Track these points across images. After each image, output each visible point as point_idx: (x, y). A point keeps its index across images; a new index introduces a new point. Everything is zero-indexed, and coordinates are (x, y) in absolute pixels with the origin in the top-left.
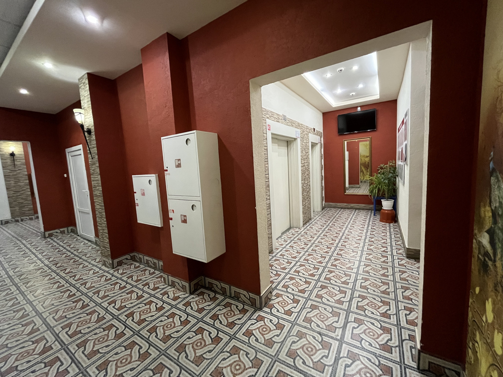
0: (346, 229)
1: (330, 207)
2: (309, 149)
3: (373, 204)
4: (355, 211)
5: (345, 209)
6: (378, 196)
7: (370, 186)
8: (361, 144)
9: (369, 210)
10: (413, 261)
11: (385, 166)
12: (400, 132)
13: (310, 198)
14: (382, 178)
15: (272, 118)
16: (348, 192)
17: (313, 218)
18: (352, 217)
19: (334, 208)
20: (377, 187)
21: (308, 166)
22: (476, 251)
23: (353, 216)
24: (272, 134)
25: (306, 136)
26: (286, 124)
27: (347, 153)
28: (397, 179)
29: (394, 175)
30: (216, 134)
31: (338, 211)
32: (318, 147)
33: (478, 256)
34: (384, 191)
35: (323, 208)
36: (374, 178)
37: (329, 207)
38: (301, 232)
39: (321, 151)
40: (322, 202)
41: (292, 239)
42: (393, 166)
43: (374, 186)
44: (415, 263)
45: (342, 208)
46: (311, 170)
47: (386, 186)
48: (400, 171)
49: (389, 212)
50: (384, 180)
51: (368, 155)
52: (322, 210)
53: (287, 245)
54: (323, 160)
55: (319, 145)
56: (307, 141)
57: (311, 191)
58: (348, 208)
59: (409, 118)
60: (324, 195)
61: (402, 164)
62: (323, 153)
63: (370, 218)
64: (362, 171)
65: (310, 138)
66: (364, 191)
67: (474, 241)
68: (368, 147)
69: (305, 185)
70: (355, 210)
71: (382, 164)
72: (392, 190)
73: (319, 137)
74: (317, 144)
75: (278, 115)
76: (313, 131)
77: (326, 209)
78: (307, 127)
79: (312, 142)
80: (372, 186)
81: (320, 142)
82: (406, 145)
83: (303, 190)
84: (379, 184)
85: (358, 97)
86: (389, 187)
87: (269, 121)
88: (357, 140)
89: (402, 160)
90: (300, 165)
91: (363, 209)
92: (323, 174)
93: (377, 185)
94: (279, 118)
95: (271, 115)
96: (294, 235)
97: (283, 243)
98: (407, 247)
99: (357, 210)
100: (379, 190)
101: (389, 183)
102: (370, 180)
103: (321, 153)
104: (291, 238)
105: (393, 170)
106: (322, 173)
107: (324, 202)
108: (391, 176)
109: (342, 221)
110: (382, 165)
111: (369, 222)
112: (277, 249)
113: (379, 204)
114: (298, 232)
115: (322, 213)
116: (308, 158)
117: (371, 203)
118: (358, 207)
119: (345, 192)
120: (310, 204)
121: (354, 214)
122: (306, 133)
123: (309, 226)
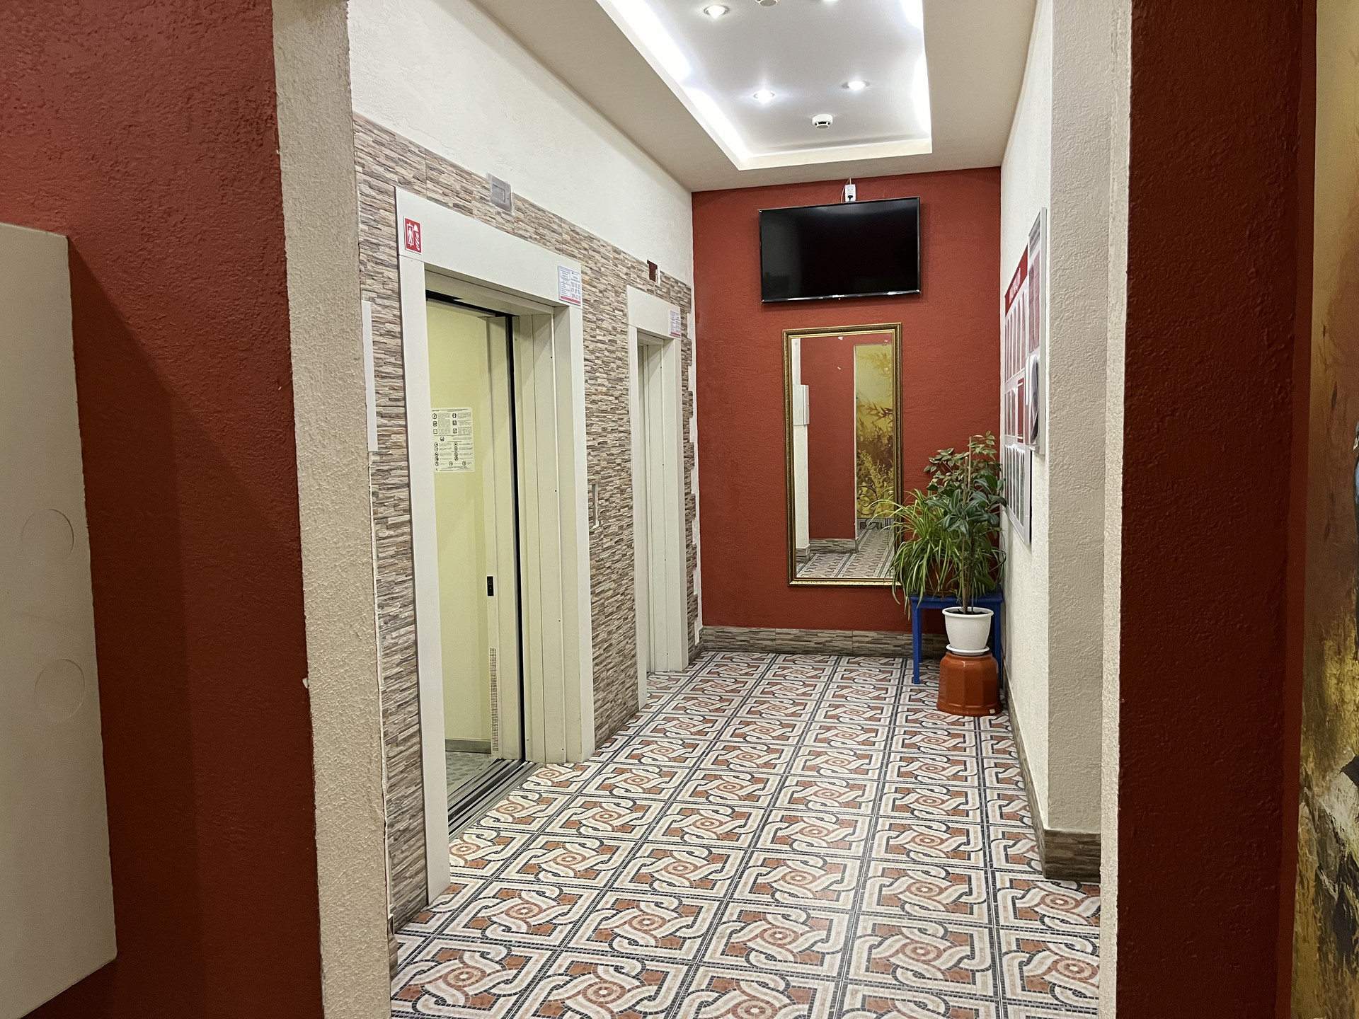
0: (796, 754)
1: (728, 647)
2: (626, 366)
3: (907, 628)
4: (837, 662)
5: (794, 653)
6: (928, 593)
7: (897, 545)
8: (860, 352)
9: (893, 655)
10: (1067, 891)
11: (958, 456)
12: (1011, 310)
13: (631, 609)
14: (945, 514)
15: (430, 185)
16: (805, 574)
17: (647, 706)
18: (823, 694)
19: (746, 651)
20: (923, 550)
21: (624, 446)
22: (1308, 858)
23: (826, 687)
24: (430, 270)
25: (611, 295)
26: (509, 227)
27: (800, 395)
28: (1004, 515)
29: (994, 498)
30: (59, 242)
31: (762, 668)
32: (670, 360)
33: (1317, 878)
34: (953, 572)
35: (695, 655)
36: (910, 511)
37: (720, 649)
38: (587, 783)
39: (685, 380)
40: (690, 624)
41: (535, 826)
42: (986, 459)
43: (915, 547)
44: (1080, 896)
45: (778, 652)
46: (635, 466)
47: (960, 549)
48: (1014, 482)
49: (972, 664)
50: (952, 522)
51: (889, 404)
52: (692, 662)
53: (507, 863)
54: (693, 422)
55: (676, 345)
56: (619, 326)
57: (638, 573)
58: (806, 652)
59: (1045, 248)
60: (697, 590)
61: (1021, 449)
62: (692, 387)
63: (898, 696)
64: (865, 478)
65: (630, 311)
66: (872, 569)
67: (1303, 810)
68: (889, 368)
69: (607, 543)
70: (834, 658)
71: (945, 449)
72: (986, 564)
73: (678, 309)
74: (667, 341)
75: (461, 172)
76: (646, 275)
77: (707, 656)
78: (616, 251)
79: (640, 331)
80: (903, 548)
81: (679, 330)
82: (1036, 366)
83: (598, 568)
84: (935, 536)
85: (846, 138)
86: (973, 552)
87: (410, 204)
88: (841, 336)
89: (1020, 432)
90: (581, 440)
91: (869, 654)
92: (695, 491)
93: (927, 543)
94: (470, 192)
95: (423, 168)
96: (549, 802)
97: (486, 849)
98: (1046, 827)
99: (844, 660)
100: (933, 566)
101: (970, 532)
102: (896, 518)
103: (685, 386)
104: (530, 819)
105: (987, 478)
106: (688, 484)
107: (698, 624)
108: (982, 505)
109: (778, 715)
110: (944, 454)
111: (895, 714)
112: (455, 889)
113: (937, 628)
114: (568, 783)
115: (691, 679)
116: (620, 407)
117: (901, 625)
118: (848, 645)
119: (793, 577)
120: (631, 636)
121: (830, 679)
122: (613, 282)
123: (627, 751)
